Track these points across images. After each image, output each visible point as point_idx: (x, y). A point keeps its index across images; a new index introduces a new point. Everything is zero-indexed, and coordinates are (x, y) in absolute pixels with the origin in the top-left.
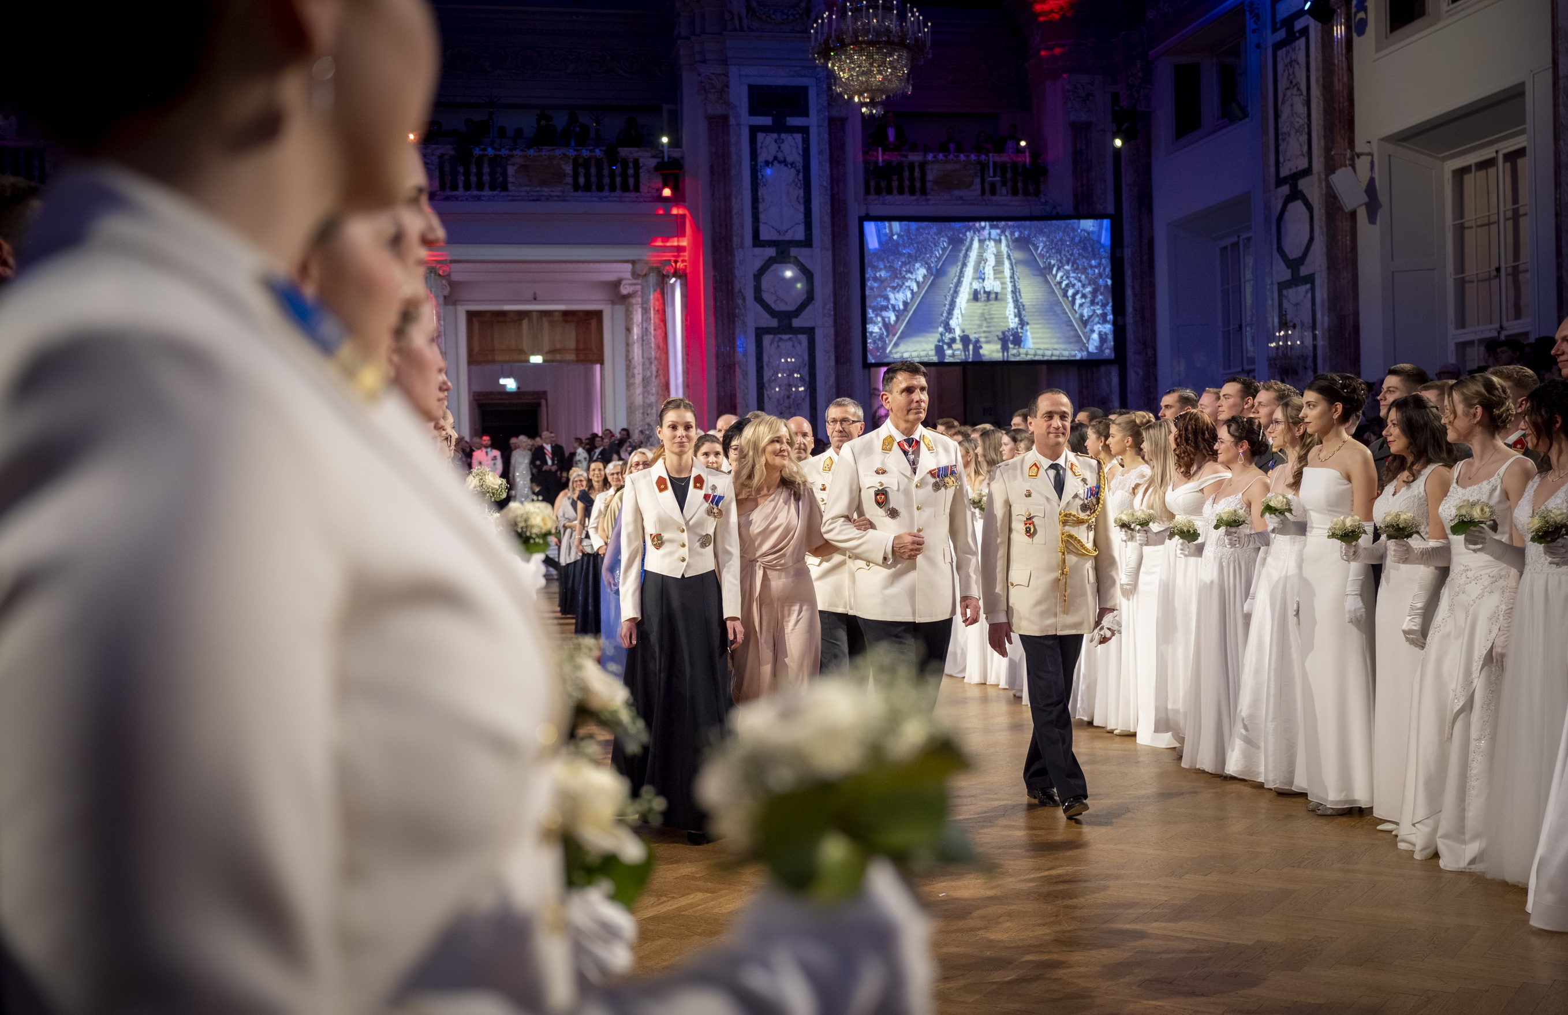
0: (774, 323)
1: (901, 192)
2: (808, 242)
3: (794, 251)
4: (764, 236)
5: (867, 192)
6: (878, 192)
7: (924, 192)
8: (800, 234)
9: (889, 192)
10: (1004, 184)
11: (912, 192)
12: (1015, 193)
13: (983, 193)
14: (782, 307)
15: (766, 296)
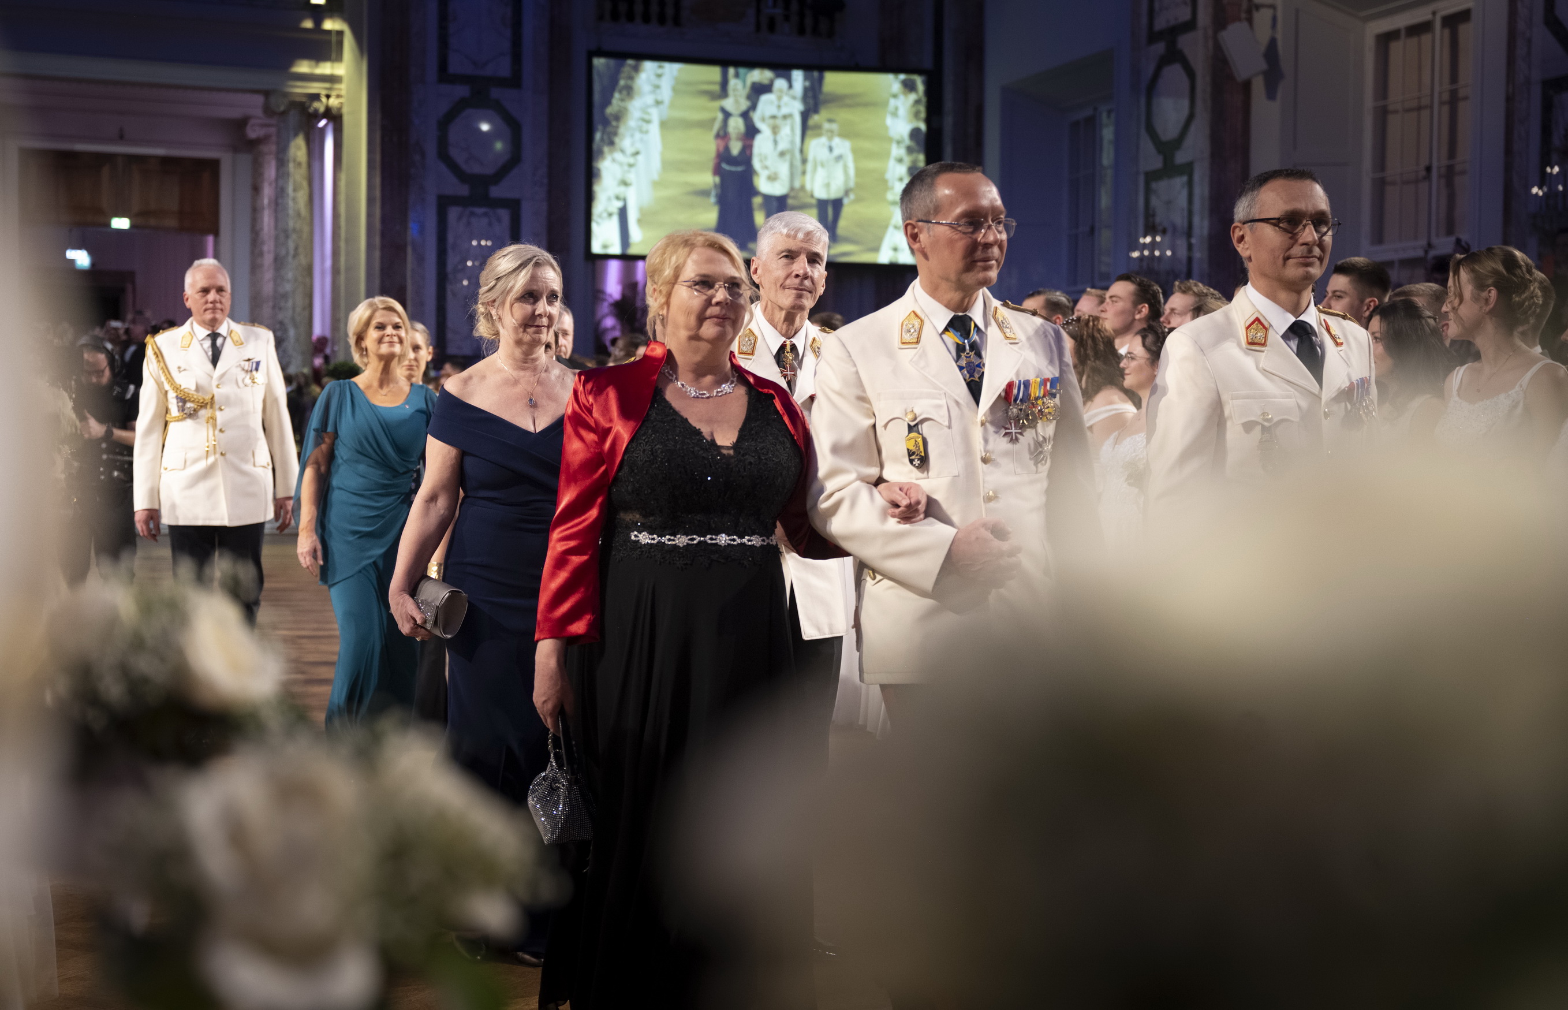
0: (464, 190)
1: (646, 19)
2: (515, 81)
3: (495, 93)
4: (457, 65)
5: (601, 18)
6: (615, 16)
7: (677, 21)
8: (504, 68)
9: (630, 17)
10: (787, 18)
11: (662, 20)
12: (801, 31)
13: (758, 27)
14: (476, 169)
15: (454, 153)
